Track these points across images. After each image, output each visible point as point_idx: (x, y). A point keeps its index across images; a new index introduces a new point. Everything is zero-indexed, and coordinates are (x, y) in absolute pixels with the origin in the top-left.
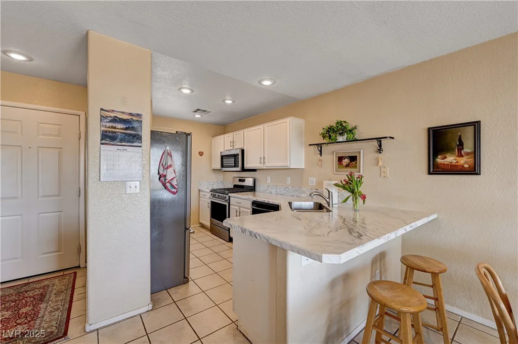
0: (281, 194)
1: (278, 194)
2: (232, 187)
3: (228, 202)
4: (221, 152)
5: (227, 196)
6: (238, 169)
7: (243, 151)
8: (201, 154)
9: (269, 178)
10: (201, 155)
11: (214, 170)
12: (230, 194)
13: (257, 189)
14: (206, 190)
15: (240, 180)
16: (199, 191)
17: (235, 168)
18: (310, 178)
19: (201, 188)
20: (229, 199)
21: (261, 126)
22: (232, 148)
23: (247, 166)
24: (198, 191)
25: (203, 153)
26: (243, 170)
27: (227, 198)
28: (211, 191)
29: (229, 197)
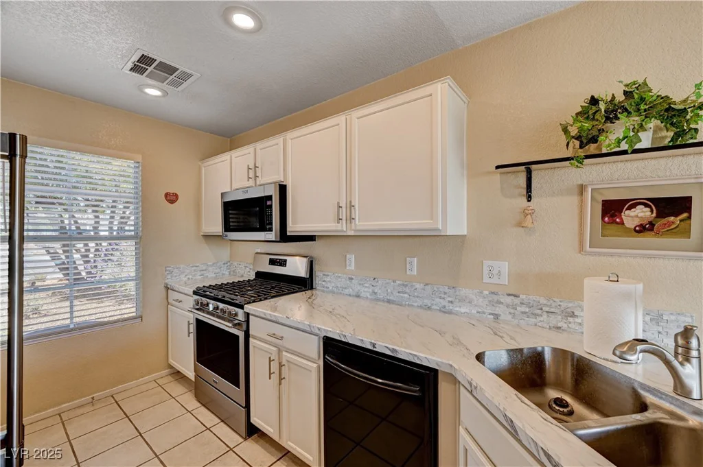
0: (389, 302)
1: (378, 300)
2: (253, 277)
3: (244, 327)
4: (223, 195)
5: (240, 311)
6: (271, 236)
7: (283, 189)
8: (172, 198)
9: (351, 258)
10: (172, 202)
11: (208, 237)
12: (248, 308)
13: (318, 281)
14: (182, 289)
15: (273, 262)
16: (167, 288)
17: (263, 233)
18: (487, 263)
19: (171, 282)
20: (248, 321)
21: (340, 119)
22: (251, 183)
23: (293, 228)
24: (164, 290)
25: (176, 196)
26: (285, 237)
27: (241, 317)
28: (195, 293)
29: (248, 315)
